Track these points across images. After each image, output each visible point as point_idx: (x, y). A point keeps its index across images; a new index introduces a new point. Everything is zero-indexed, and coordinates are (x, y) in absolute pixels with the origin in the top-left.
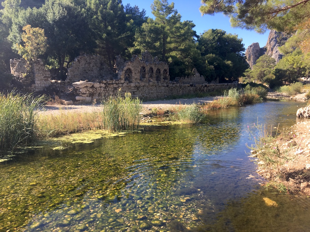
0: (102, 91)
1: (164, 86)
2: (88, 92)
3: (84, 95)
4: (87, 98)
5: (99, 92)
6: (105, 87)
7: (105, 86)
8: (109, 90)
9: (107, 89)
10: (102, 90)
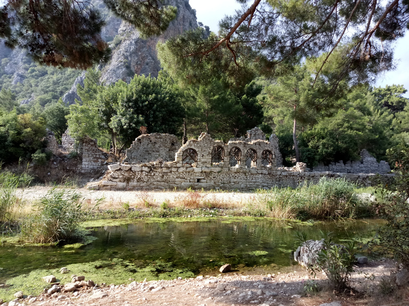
0: (143, 176)
1: (262, 174)
2: (121, 177)
3: (114, 180)
4: (119, 183)
5: (139, 176)
6: (150, 171)
7: (149, 169)
8: (154, 175)
9: (152, 174)
10: (144, 174)
